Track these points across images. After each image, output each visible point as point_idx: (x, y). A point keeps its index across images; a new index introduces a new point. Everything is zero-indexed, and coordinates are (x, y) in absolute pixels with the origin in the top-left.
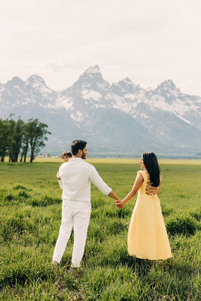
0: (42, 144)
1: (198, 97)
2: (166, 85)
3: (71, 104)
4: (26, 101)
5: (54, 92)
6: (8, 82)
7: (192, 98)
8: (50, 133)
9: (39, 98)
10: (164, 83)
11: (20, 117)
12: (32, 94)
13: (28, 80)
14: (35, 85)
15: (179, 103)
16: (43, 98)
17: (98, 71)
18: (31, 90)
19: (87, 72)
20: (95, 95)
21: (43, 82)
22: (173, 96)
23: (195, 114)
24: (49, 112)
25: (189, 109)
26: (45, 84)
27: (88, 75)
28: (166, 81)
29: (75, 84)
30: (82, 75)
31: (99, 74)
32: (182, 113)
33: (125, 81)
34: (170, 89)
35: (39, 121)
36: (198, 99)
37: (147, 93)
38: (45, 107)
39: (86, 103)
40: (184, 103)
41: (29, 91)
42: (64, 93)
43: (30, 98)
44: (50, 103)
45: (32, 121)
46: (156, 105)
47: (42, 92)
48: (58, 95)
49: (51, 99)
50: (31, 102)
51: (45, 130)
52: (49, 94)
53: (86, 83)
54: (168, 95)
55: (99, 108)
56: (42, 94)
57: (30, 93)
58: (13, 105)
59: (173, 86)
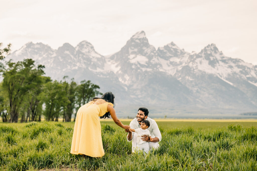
1: (240, 59)
2: (209, 48)
3: (119, 68)
4: (76, 66)
5: (102, 56)
6: (59, 48)
7: (234, 60)
9: (89, 63)
10: (208, 47)
11: (73, 79)
12: (82, 59)
13: (78, 45)
14: (84, 51)
15: (222, 66)
16: (92, 63)
17: (144, 37)
18: (80, 55)
19: (134, 37)
20: (142, 59)
21: (92, 47)
22: (216, 59)
23: (238, 76)
24: (98, 76)
25: (232, 72)
26: (94, 50)
27: (134, 40)
28: (209, 45)
29: (123, 49)
30: (129, 40)
31: (145, 39)
32: (225, 76)
33: (170, 46)
34: (213, 53)
35: (91, 82)
36: (240, 62)
37: (191, 57)
38: (95, 71)
39: (133, 67)
40: (227, 65)
41: (79, 56)
42: (112, 58)
43: (81, 63)
44: (99, 68)
45: (84, 83)
46: (200, 68)
47: (91, 57)
48: (107, 60)
49: (100, 64)
50: (81, 66)
51: (96, 91)
52: (98, 59)
53: (133, 48)
54: (212, 58)
55: (146, 72)
56: (91, 59)
57: (80, 58)
59: (216, 49)
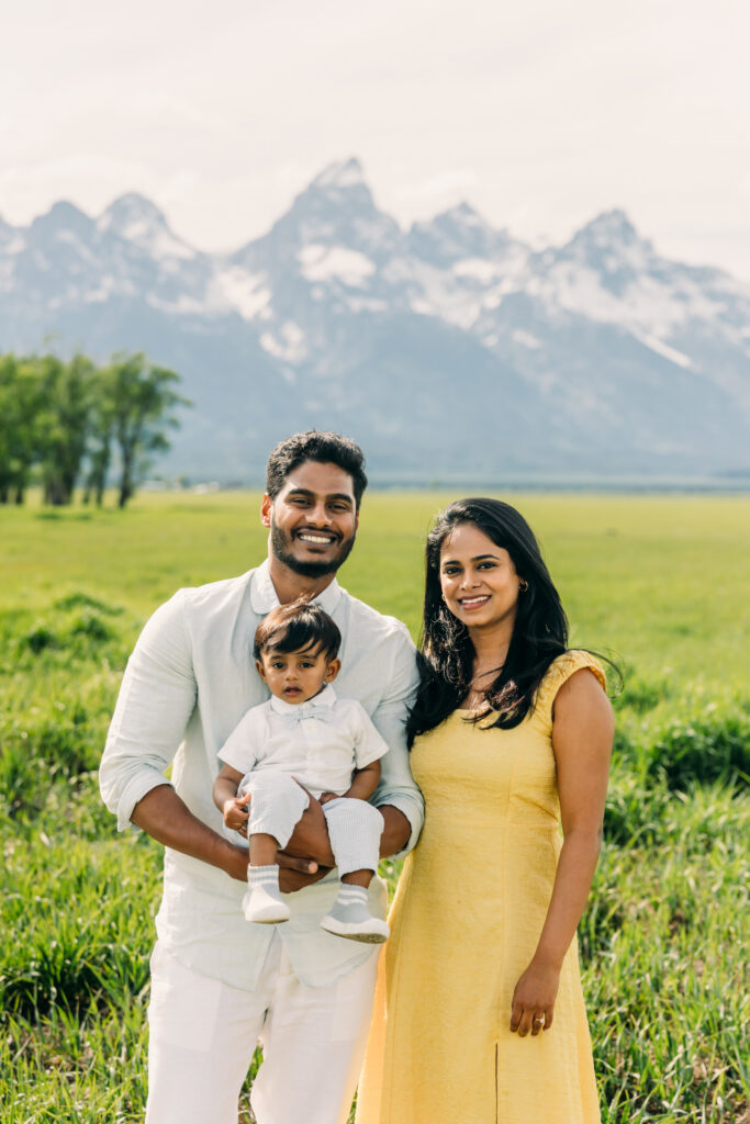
0: (158, 443)
2: (605, 227)
3: (264, 297)
4: (102, 288)
5: (201, 254)
6: (37, 221)
7: (697, 273)
8: (188, 404)
9: (149, 277)
10: (598, 220)
11: (81, 345)
12: (122, 263)
13: (108, 210)
14: (134, 230)
15: (650, 294)
16: (162, 279)
17: (359, 179)
18: (117, 248)
19: (321, 182)
20: (350, 265)
21: (161, 219)
22: (629, 267)
23: (709, 332)
24: (184, 327)
25: (686, 315)
26: (167, 228)
27: (323, 192)
28: (604, 214)
29: (279, 226)
30: (303, 193)
31: (362, 190)
32: (661, 330)
33: (457, 216)
34: (617, 243)
35: (146, 361)
36: (718, 279)
37: (535, 259)
38: (171, 308)
39: (318, 294)
40: (669, 291)
41: (111, 253)
42: (237, 258)
43: (117, 277)
44: (188, 295)
45: (124, 361)
46: (569, 299)
47: (157, 257)
48: (216, 267)
49: (191, 280)
50: (119, 291)
51: (169, 391)
52: (185, 264)
53: (315, 221)
54: (612, 264)
55: (365, 314)
56: (159, 262)
57: (115, 259)
58: (55, 303)
59: (626, 230)
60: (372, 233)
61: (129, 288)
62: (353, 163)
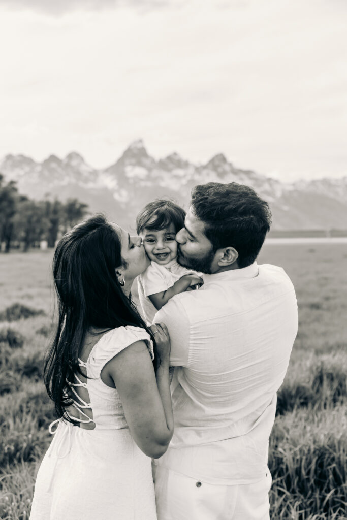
1: (252, 171)
3: (115, 182)
5: (95, 170)
6: (45, 161)
7: (246, 172)
13: (66, 157)
16: (83, 177)
17: (142, 146)
19: (131, 148)
21: (82, 159)
22: (225, 170)
26: (84, 162)
28: (217, 155)
29: (118, 161)
30: (126, 151)
31: (143, 149)
33: (173, 157)
34: (221, 163)
35: (78, 201)
36: (253, 174)
37: (197, 169)
38: (86, 186)
39: (131, 181)
43: (70, 177)
44: (91, 182)
48: (100, 174)
49: (92, 178)
50: (70, 181)
53: (130, 159)
54: (220, 170)
55: (146, 187)
56: (82, 173)
58: (51, 186)
59: (224, 160)
60: (147, 162)
61: (73, 181)
62: (141, 141)
